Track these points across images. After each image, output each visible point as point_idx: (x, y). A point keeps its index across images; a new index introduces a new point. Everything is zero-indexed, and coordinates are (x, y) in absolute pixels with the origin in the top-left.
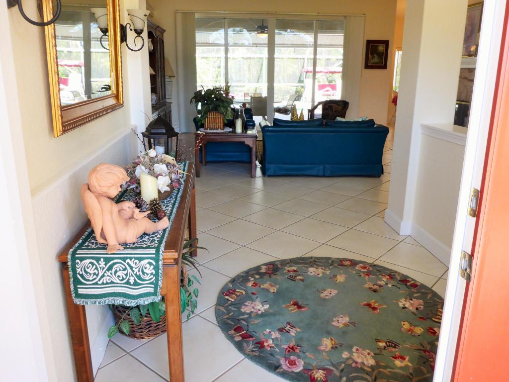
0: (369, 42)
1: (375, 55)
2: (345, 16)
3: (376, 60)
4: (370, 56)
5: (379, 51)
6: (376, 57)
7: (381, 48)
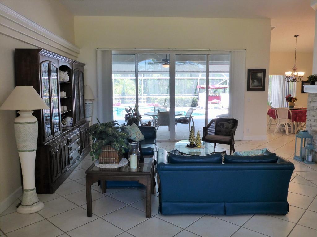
0: (250, 70)
1: (255, 80)
2: (230, 51)
3: (256, 83)
4: (251, 81)
5: (259, 77)
6: (256, 81)
7: (260, 75)
